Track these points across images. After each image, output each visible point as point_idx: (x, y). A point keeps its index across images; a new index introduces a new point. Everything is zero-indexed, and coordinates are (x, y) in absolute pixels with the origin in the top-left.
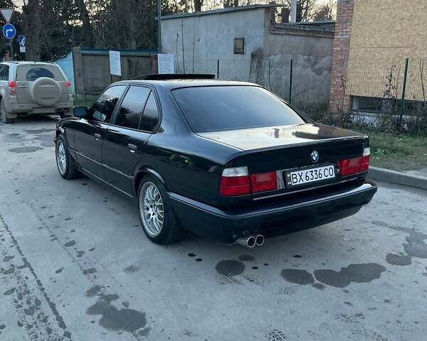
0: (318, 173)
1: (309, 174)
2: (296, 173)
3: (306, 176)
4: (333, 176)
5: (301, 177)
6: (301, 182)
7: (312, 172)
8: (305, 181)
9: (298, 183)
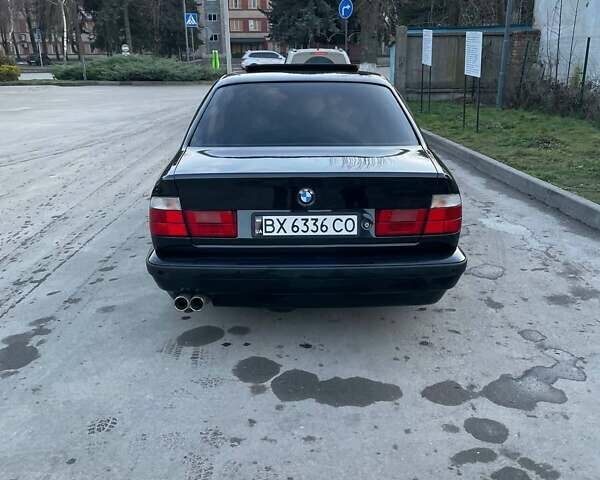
0: (319, 224)
1: (301, 223)
2: (274, 218)
3: (293, 226)
4: (355, 232)
5: (282, 225)
6: (282, 233)
7: (307, 220)
8: (290, 233)
9: (275, 234)
